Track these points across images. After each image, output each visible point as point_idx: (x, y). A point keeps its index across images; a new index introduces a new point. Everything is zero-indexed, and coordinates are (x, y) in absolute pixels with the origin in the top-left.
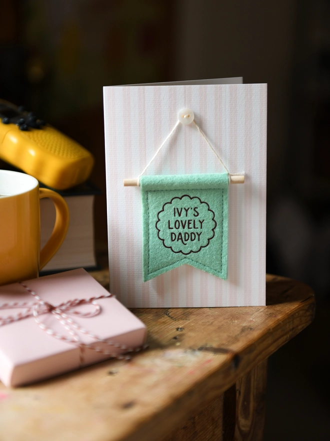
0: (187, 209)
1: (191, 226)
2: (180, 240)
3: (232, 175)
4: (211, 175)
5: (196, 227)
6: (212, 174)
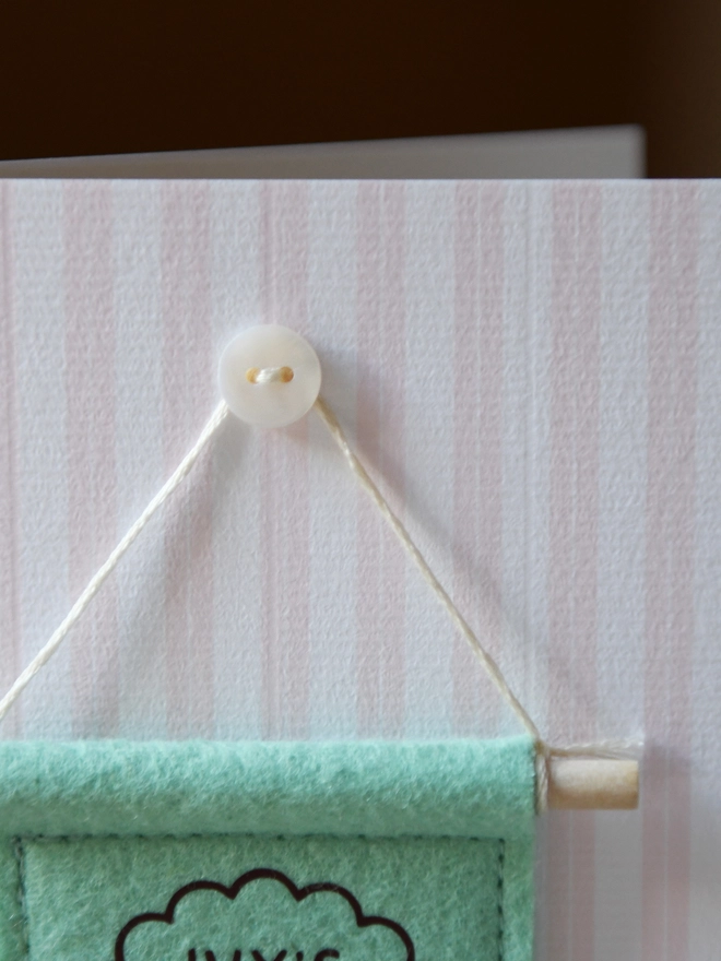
3: (564, 755)
4: (425, 754)
6: (434, 742)
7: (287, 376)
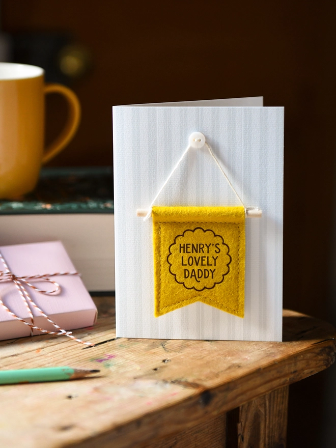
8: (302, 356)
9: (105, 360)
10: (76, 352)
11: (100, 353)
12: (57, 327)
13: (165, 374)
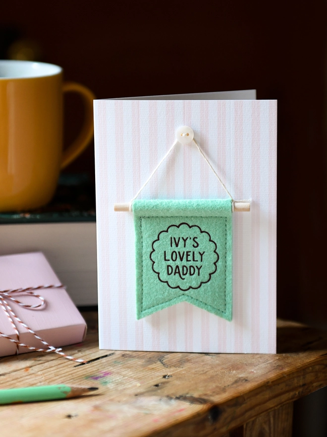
0: (185, 238)
1: (190, 258)
2: (177, 274)
4: (212, 202)
5: (195, 259)
7: (188, 135)
8: (311, 368)
9: (101, 377)
10: (68, 370)
11: (94, 370)
12: (45, 343)
13: (168, 390)
